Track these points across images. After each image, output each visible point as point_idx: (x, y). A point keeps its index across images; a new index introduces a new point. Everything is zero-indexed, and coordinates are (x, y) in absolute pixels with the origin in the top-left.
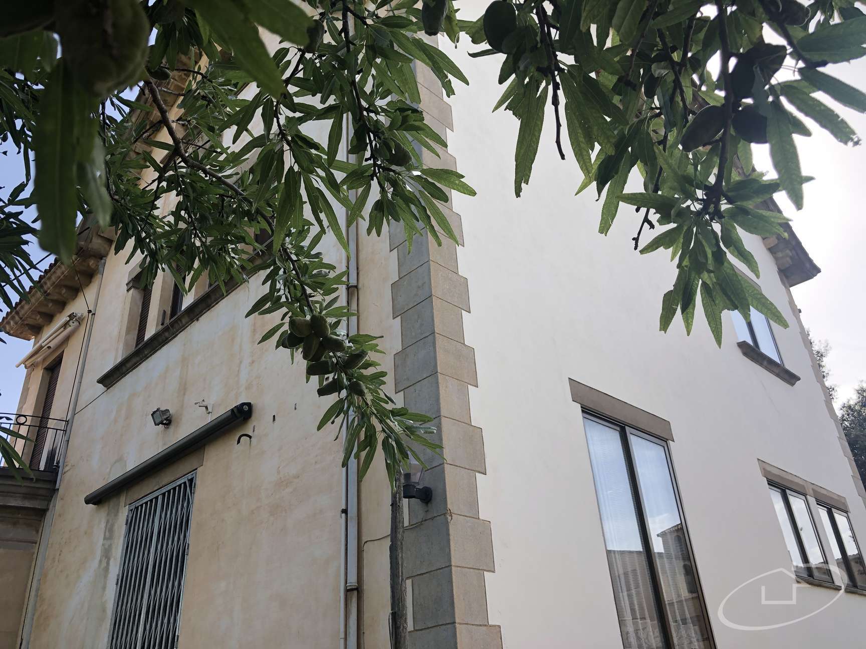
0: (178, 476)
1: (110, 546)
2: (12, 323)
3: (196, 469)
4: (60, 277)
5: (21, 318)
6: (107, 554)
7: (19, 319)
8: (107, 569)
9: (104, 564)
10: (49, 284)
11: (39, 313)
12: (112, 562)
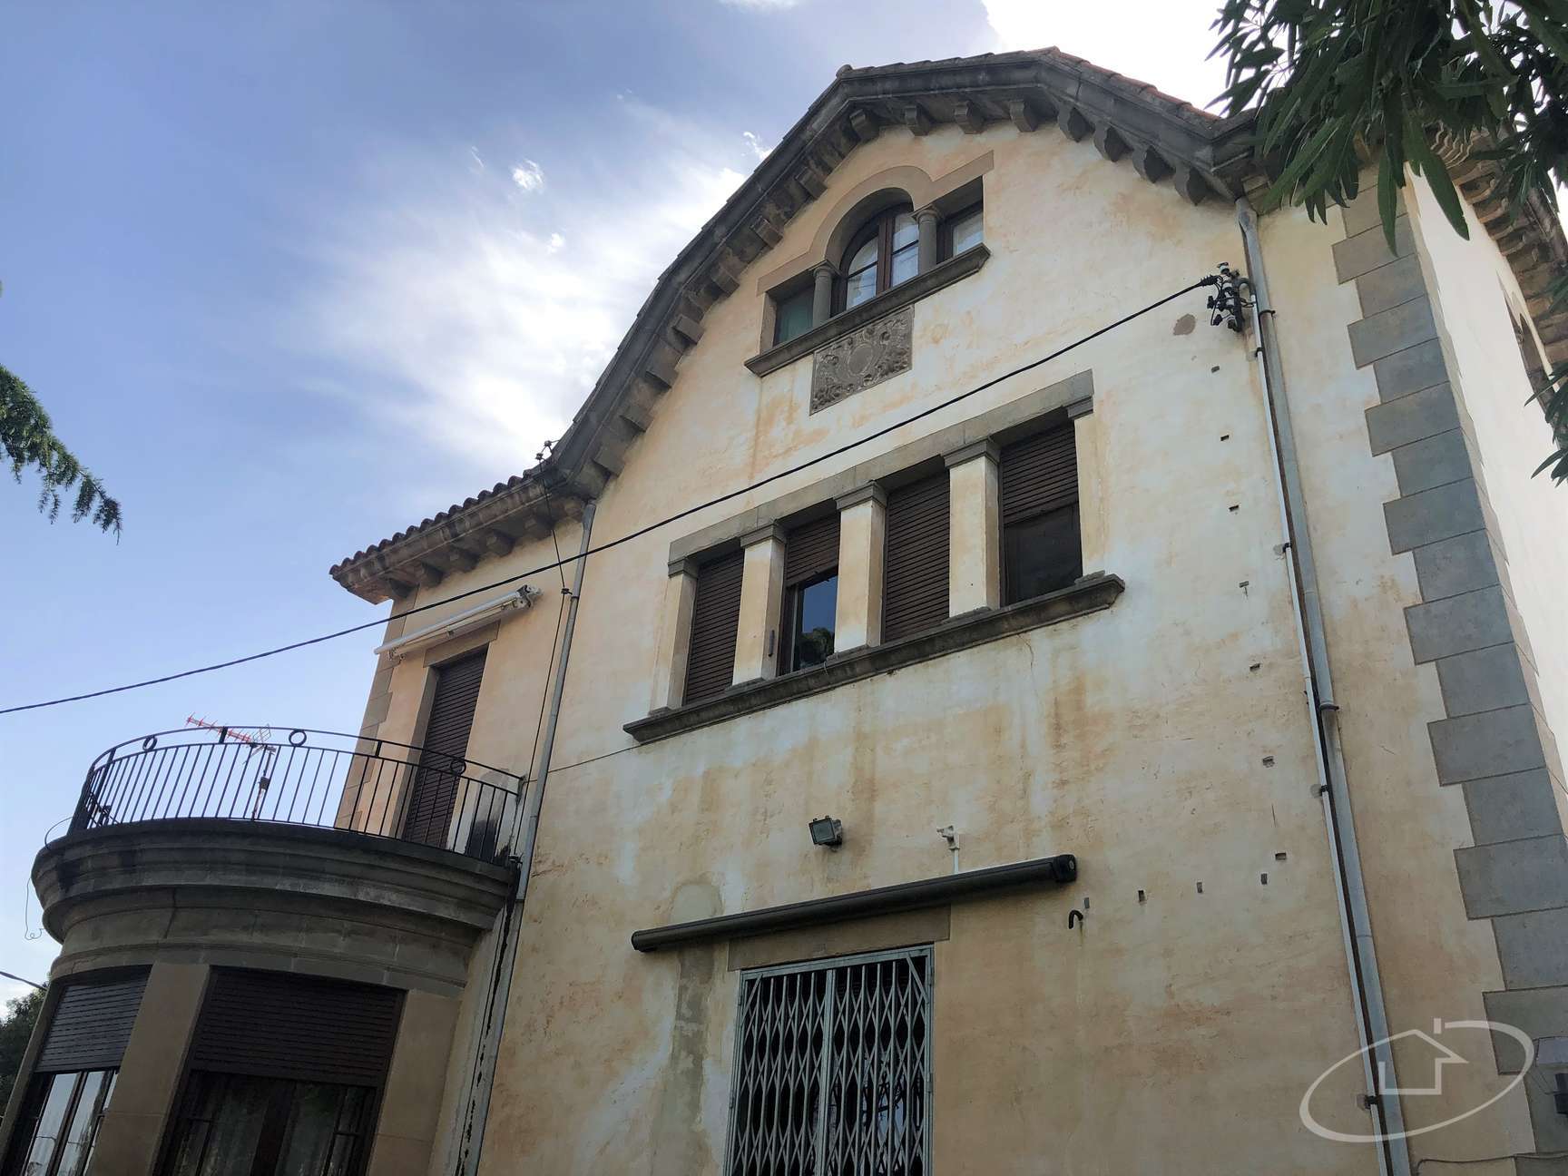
0: (880, 946)
1: (699, 1035)
2: (363, 572)
3: (933, 943)
4: (496, 516)
5: (385, 568)
6: (691, 1046)
7: (381, 569)
8: (696, 1076)
9: (686, 1063)
10: (467, 524)
11: (426, 566)
12: (708, 1066)
